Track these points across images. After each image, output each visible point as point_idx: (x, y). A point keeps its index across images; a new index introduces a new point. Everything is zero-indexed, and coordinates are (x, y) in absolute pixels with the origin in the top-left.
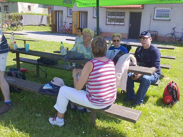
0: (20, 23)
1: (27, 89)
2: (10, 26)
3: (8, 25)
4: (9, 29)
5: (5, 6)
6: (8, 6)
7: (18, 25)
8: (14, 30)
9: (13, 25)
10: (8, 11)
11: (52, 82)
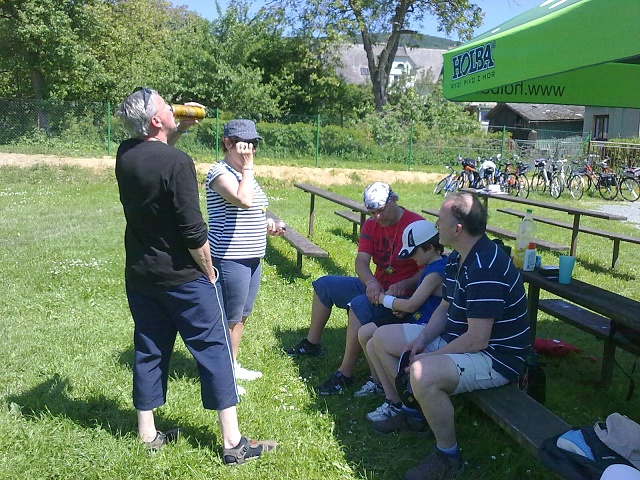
0: (631, 175)
1: (506, 423)
2: (596, 182)
3: (590, 179)
4: (591, 195)
5: (597, 117)
6: (607, 116)
7: (624, 180)
8: (609, 196)
9: (605, 182)
10: (605, 134)
11: (597, 429)
